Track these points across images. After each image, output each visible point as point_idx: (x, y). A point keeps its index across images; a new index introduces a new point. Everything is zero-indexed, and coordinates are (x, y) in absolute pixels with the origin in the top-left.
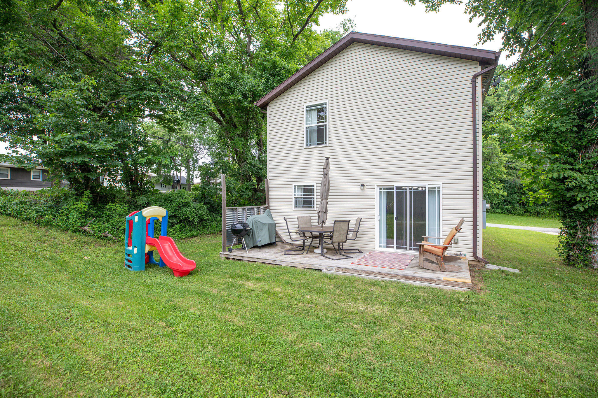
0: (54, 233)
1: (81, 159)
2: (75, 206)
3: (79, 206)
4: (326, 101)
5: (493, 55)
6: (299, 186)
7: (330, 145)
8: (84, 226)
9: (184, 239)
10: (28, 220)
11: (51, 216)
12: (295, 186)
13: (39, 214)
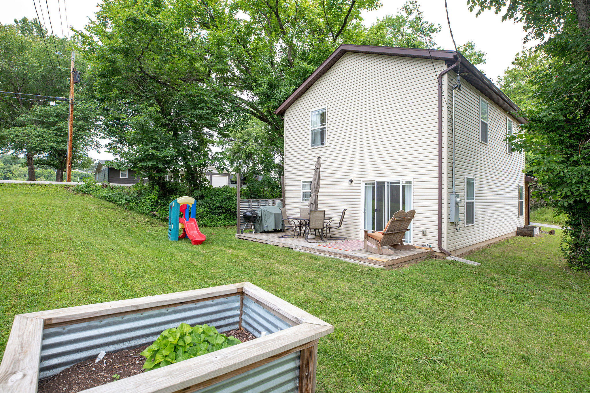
0: (134, 214)
1: (151, 163)
2: (149, 197)
3: (152, 197)
4: (326, 106)
5: (452, 54)
6: (305, 182)
7: (328, 145)
8: (154, 211)
9: (227, 226)
10: (121, 205)
11: (134, 203)
12: (303, 182)
13: (127, 201)
